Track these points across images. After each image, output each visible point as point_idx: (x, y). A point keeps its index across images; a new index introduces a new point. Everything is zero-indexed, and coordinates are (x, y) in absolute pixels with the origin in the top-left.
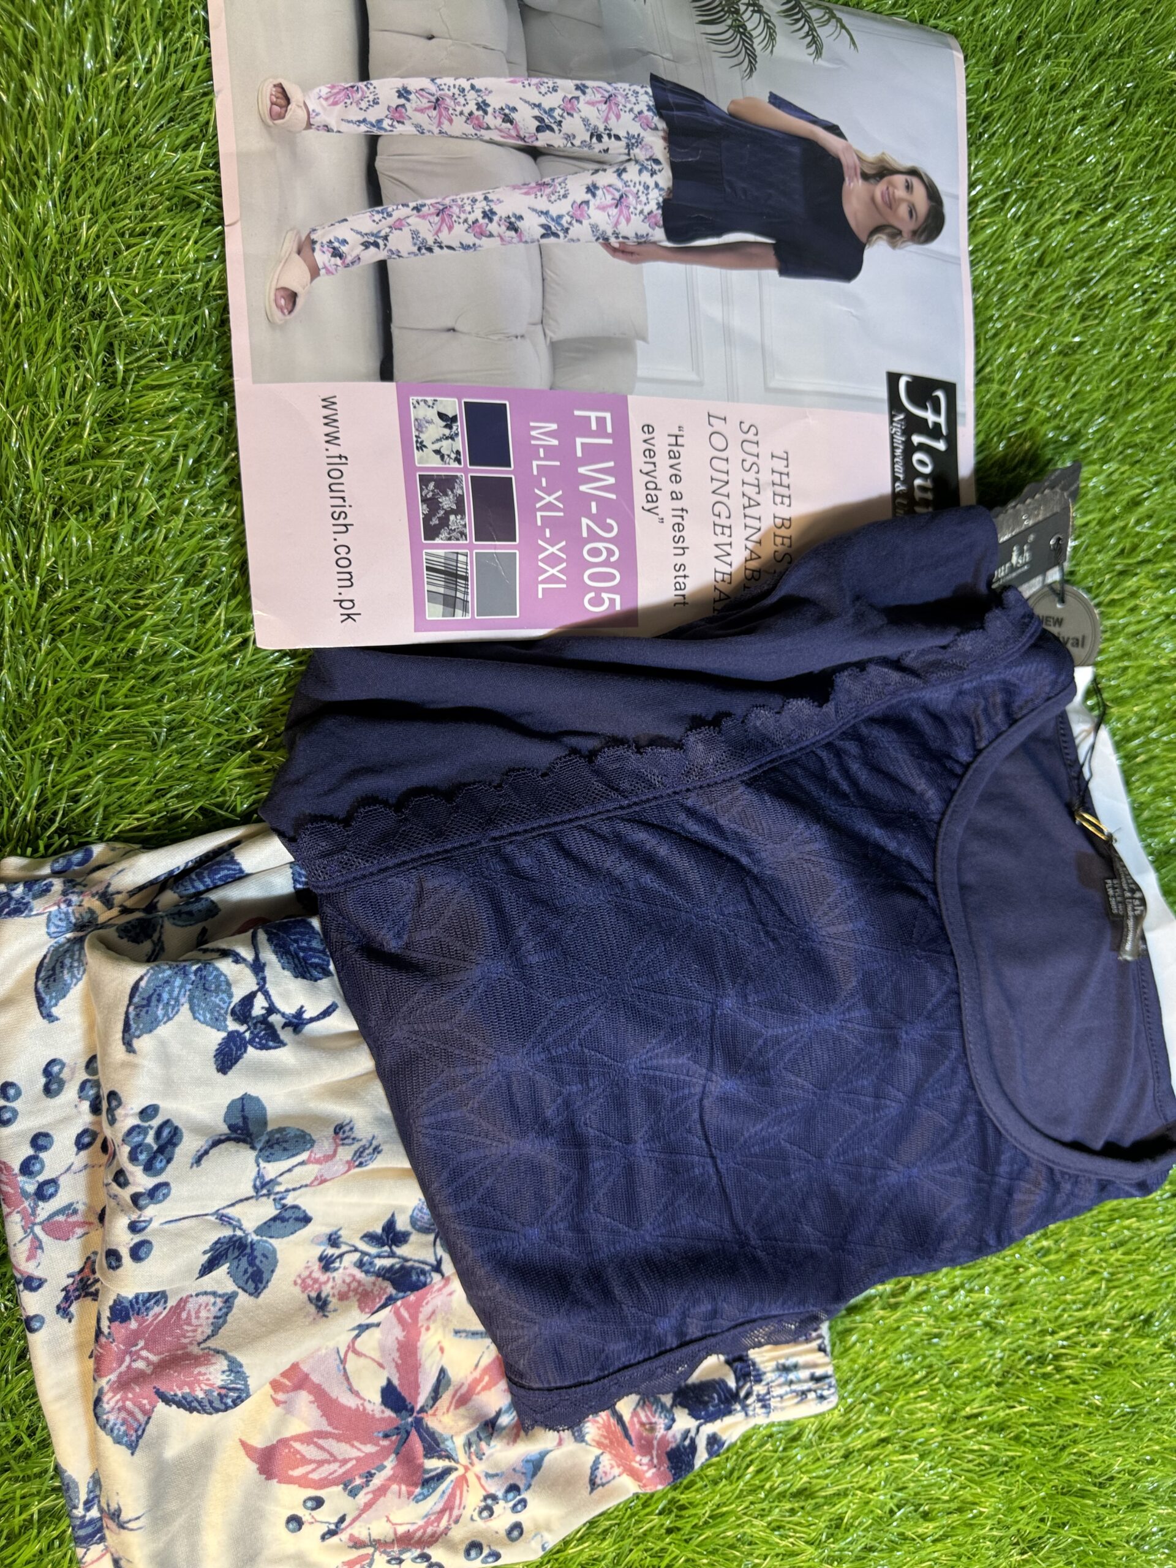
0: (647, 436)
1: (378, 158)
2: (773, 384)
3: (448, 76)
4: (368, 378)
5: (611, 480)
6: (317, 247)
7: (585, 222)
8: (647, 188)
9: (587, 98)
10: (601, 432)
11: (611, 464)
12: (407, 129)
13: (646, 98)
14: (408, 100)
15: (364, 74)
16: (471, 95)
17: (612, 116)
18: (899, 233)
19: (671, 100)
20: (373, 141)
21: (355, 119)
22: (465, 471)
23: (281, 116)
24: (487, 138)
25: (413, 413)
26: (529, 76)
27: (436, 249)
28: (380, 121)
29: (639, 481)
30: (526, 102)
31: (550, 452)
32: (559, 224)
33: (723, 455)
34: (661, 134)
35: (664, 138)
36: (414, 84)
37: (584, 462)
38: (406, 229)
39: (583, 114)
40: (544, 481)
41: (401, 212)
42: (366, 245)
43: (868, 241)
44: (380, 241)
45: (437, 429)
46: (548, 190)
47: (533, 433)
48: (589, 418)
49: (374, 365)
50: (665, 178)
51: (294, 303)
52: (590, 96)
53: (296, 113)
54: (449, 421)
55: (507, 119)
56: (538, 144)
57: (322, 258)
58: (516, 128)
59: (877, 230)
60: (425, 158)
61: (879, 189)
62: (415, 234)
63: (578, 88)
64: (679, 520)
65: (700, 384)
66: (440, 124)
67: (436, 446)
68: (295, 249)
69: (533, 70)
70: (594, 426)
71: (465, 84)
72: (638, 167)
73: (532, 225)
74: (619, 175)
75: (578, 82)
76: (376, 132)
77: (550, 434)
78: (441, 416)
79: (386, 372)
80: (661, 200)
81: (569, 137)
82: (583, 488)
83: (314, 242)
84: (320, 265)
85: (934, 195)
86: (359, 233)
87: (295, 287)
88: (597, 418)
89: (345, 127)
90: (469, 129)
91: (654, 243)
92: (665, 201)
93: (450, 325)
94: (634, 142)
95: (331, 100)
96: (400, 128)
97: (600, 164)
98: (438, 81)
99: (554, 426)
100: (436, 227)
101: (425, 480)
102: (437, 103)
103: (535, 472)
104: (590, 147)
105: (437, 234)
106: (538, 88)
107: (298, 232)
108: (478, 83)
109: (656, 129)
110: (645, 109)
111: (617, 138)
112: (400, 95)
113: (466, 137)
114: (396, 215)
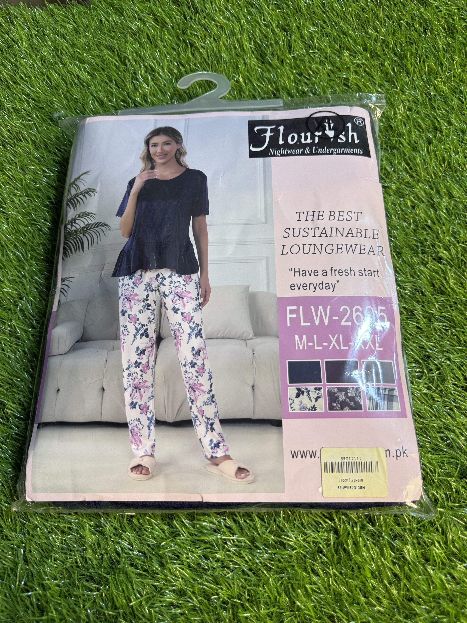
0: (296, 287)
1: (168, 421)
2: (263, 220)
3: (123, 381)
4: (281, 433)
5: (321, 308)
6: (214, 455)
7: (192, 314)
8: (172, 282)
9: (128, 310)
10: (296, 312)
11: (312, 307)
12: (151, 404)
13: (125, 280)
14: (136, 403)
15: (124, 425)
16: (132, 370)
17: (137, 298)
18: (178, 150)
19: (125, 267)
20: (159, 423)
21: (148, 432)
22: (325, 386)
23: (147, 469)
24: (153, 363)
25: (297, 411)
26: (120, 339)
27: (213, 393)
28: (148, 419)
29: (319, 293)
30: (133, 342)
31: (311, 339)
32: (194, 329)
33: (301, 247)
34: (143, 273)
35: (146, 272)
36: (128, 400)
37: (313, 322)
38: (204, 408)
39: (137, 313)
40: (325, 344)
41: (195, 410)
42: (212, 429)
43: (185, 166)
44: (210, 422)
45: (304, 398)
46: (178, 333)
47: (301, 348)
48: (290, 318)
49: (274, 429)
50: (166, 272)
51: (244, 469)
52: (127, 308)
53: (146, 462)
54: (300, 393)
55: (143, 352)
56: (154, 337)
57: (220, 453)
58: (147, 348)
59: (179, 162)
60: (166, 396)
61: (158, 160)
62: (205, 403)
63: (123, 315)
64: (337, 272)
65: (267, 258)
66: (147, 387)
67: (313, 400)
68: (215, 467)
69: (116, 337)
70: (294, 316)
71: (126, 373)
72: (161, 286)
73: (197, 343)
74: (167, 296)
75: (120, 314)
76: (154, 421)
77: (301, 339)
78: (298, 396)
79: (278, 424)
80: (177, 275)
81: (150, 321)
82: (326, 323)
83: (212, 457)
84: (224, 454)
85: (157, 132)
86: (206, 433)
87: (235, 469)
88: (290, 314)
89: (153, 437)
90: (149, 372)
91: (199, 280)
92: (177, 273)
93: (250, 388)
94: (149, 287)
95: (139, 443)
96: (151, 408)
97: (162, 306)
98: (126, 387)
99: (297, 337)
100: (201, 392)
101: (331, 408)
102: (137, 388)
103: (321, 348)
104: (154, 310)
105: (205, 392)
106: (125, 335)
107: (207, 465)
108: (125, 366)
109: (141, 276)
110: (131, 281)
111: (148, 296)
112: (134, 407)
113: (154, 374)
114: (196, 413)
